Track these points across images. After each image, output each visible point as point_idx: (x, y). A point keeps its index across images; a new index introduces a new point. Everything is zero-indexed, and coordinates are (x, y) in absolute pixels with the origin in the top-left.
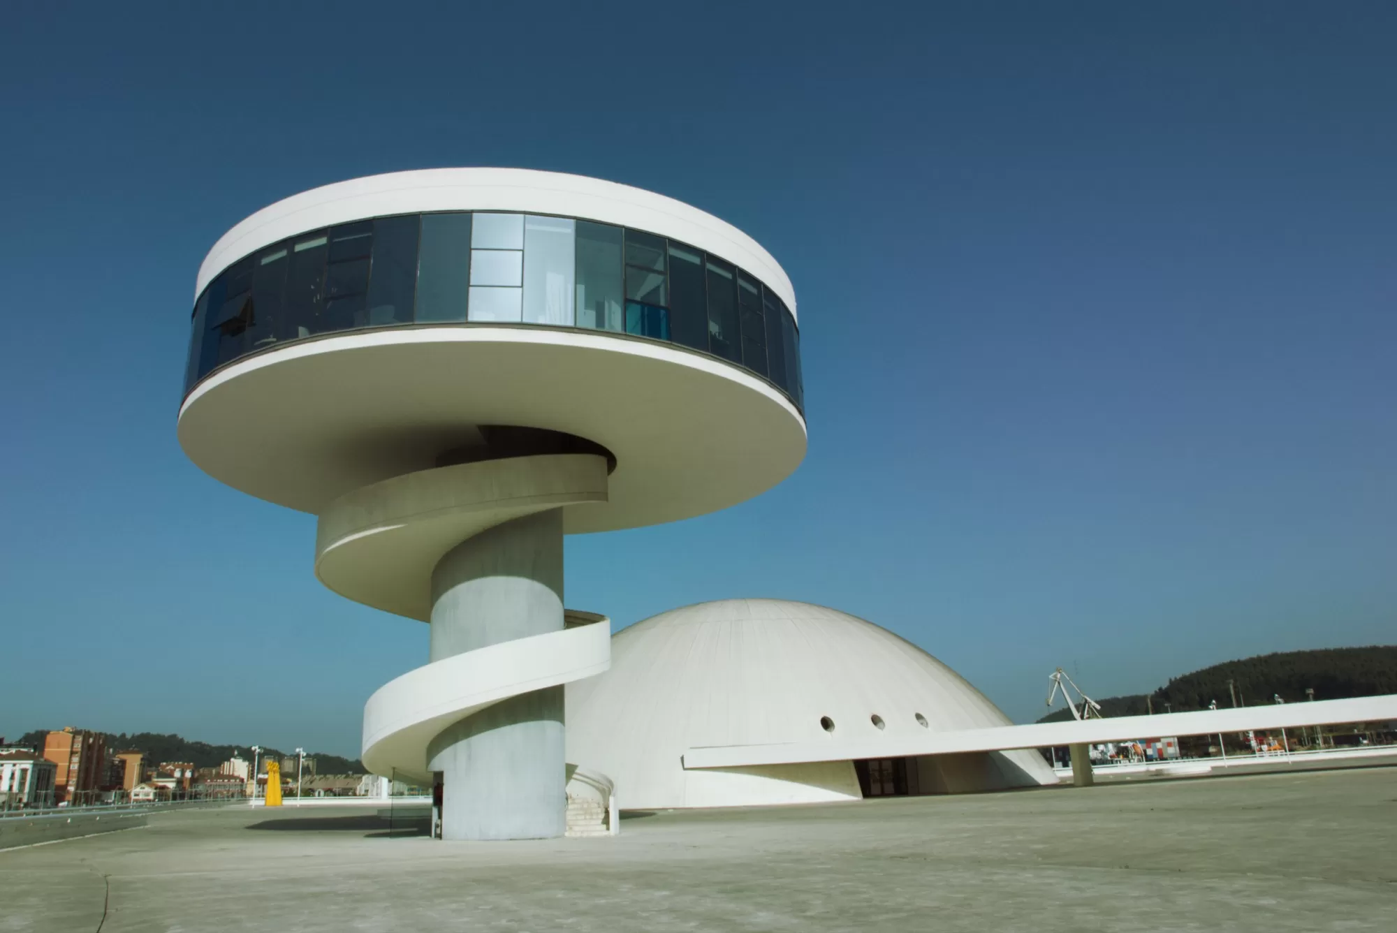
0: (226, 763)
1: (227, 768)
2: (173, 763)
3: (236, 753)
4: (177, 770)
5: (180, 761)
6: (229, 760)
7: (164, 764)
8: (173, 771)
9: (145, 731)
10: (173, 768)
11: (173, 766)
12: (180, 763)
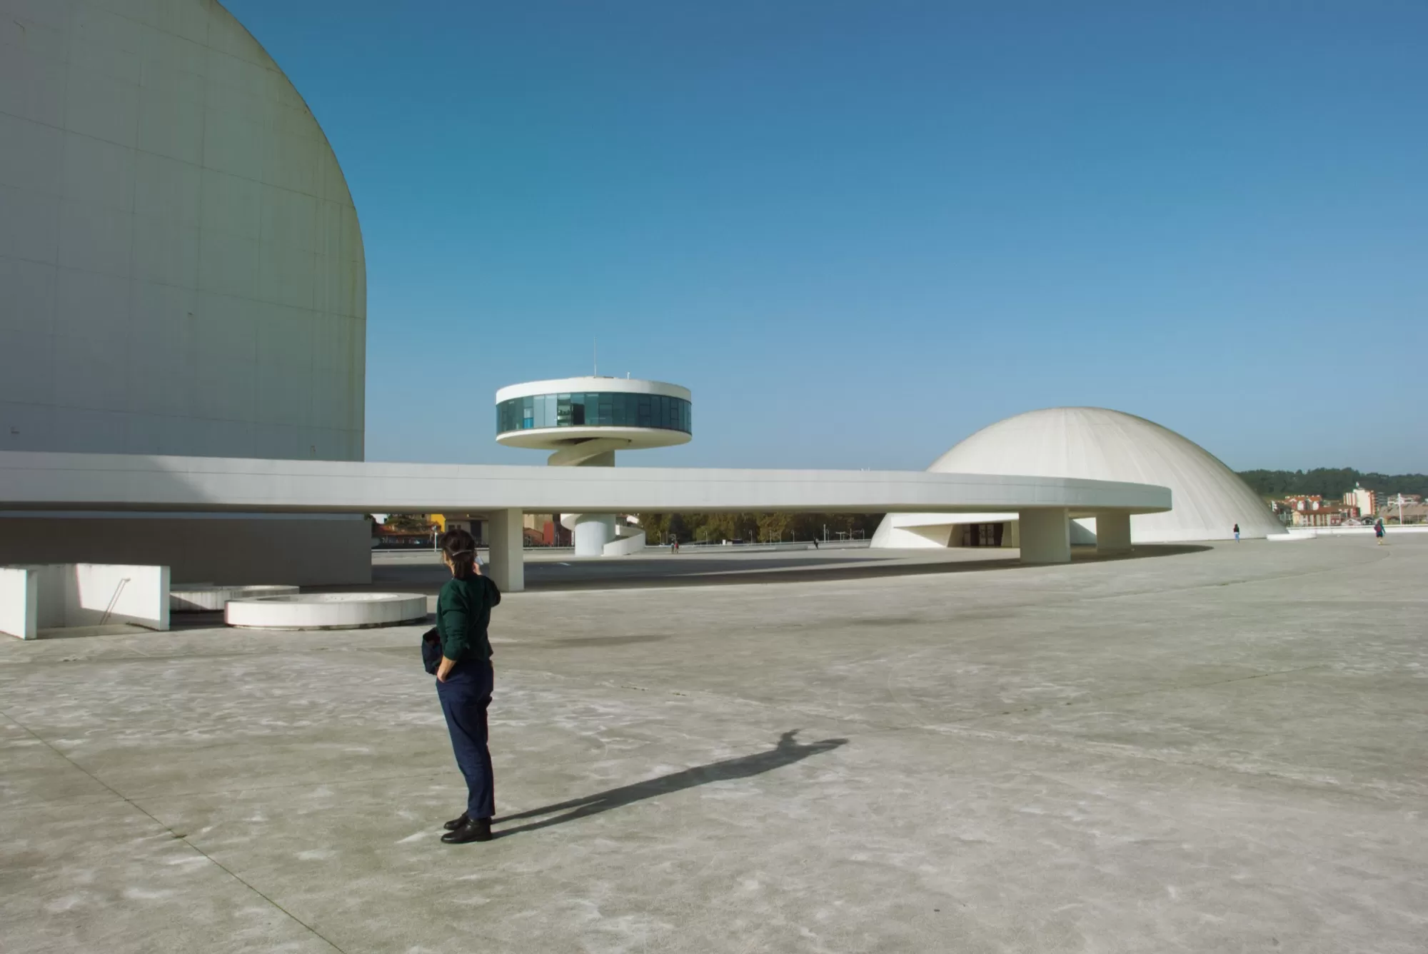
0: (1347, 494)
1: (1349, 498)
2: (1295, 496)
3: (1358, 484)
4: (1300, 502)
5: (1303, 494)
6: (1351, 491)
7: (1288, 497)
8: (1295, 505)
9: (1320, 467)
10: (1295, 501)
11: (1296, 499)
12: (1303, 496)
